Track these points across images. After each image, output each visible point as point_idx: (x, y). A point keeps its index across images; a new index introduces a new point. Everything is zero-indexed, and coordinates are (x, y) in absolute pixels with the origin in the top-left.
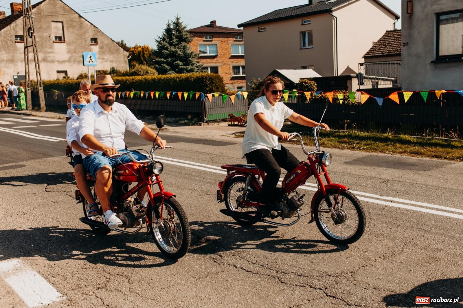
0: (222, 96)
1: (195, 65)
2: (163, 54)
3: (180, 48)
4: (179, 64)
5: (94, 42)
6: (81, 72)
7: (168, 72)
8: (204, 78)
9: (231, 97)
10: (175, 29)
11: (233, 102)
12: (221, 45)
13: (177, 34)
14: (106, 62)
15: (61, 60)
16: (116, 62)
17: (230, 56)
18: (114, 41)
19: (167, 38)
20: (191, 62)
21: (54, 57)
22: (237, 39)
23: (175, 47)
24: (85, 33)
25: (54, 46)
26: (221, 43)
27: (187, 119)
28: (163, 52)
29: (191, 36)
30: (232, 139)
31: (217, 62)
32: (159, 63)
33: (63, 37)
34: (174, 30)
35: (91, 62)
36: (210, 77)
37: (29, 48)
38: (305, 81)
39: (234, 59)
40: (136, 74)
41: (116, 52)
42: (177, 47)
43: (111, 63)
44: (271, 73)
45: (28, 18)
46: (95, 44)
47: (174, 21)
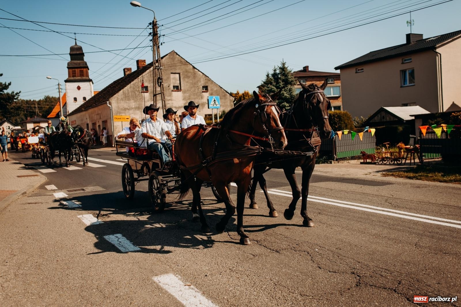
0: (351, 133)
3: (287, 91)
4: (285, 105)
5: (205, 90)
8: (331, 116)
9: (359, 134)
10: (281, 74)
11: (362, 140)
13: (283, 78)
15: (177, 106)
16: (224, 105)
19: (274, 82)
21: (172, 103)
24: (198, 82)
25: (172, 94)
29: (296, 79)
30: (379, 177)
33: (179, 86)
35: (215, 106)
36: (338, 114)
37: (157, 95)
41: (224, 98)
42: (283, 90)
44: (378, 111)
45: (158, 69)
46: (206, 91)
47: (280, 66)
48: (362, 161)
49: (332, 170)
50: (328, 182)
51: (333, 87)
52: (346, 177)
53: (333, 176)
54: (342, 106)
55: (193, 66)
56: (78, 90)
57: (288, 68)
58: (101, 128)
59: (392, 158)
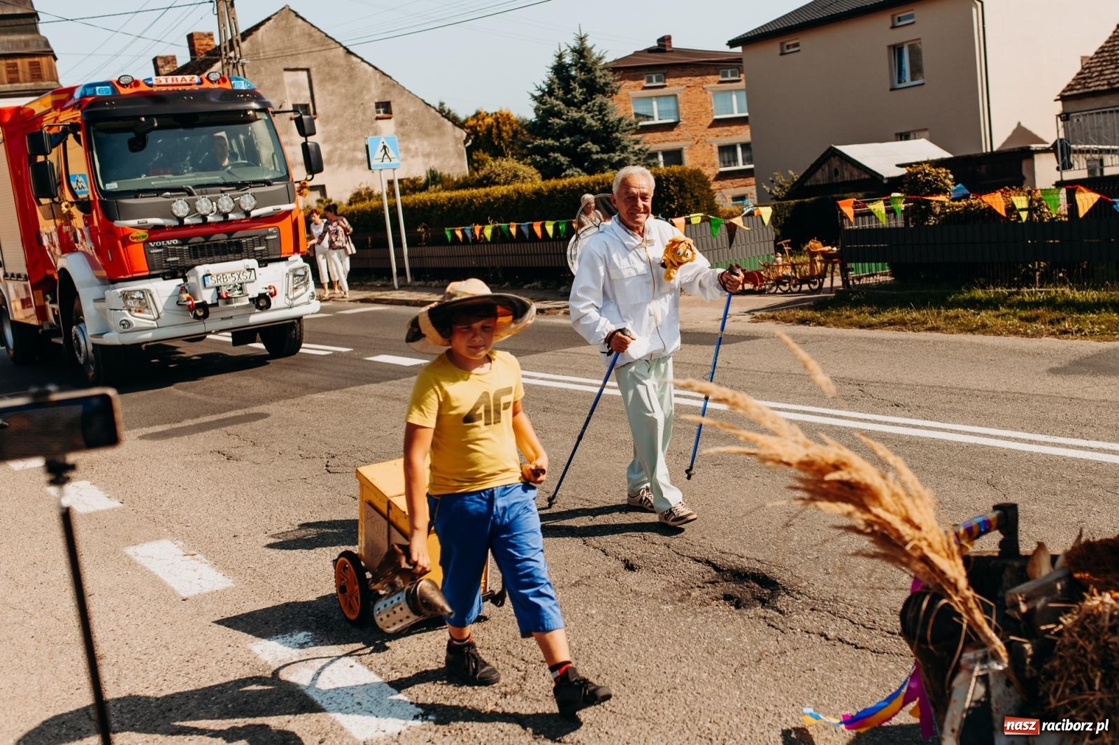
0: (709, 220)
1: (630, 149)
2: (551, 129)
3: (592, 111)
4: (589, 149)
5: (385, 112)
6: (358, 187)
7: (565, 170)
8: (662, 181)
10: (576, 65)
12: (687, 95)
13: (582, 76)
14: (413, 157)
16: (437, 156)
17: (711, 121)
18: (429, 105)
19: (559, 88)
20: (619, 141)
21: (294, 153)
22: (727, 76)
23: (579, 108)
24: (361, 92)
26: (686, 91)
28: (550, 124)
29: (617, 78)
31: (680, 137)
32: (543, 151)
33: (311, 106)
34: (574, 68)
35: (386, 161)
36: (677, 175)
38: (924, 170)
39: (720, 129)
40: (488, 181)
41: (436, 132)
42: (583, 108)
43: (426, 160)
44: (823, 156)
46: (387, 116)
47: (574, 44)
51: (736, 90)
54: (752, 143)
57: (594, 51)
59: (796, 278)
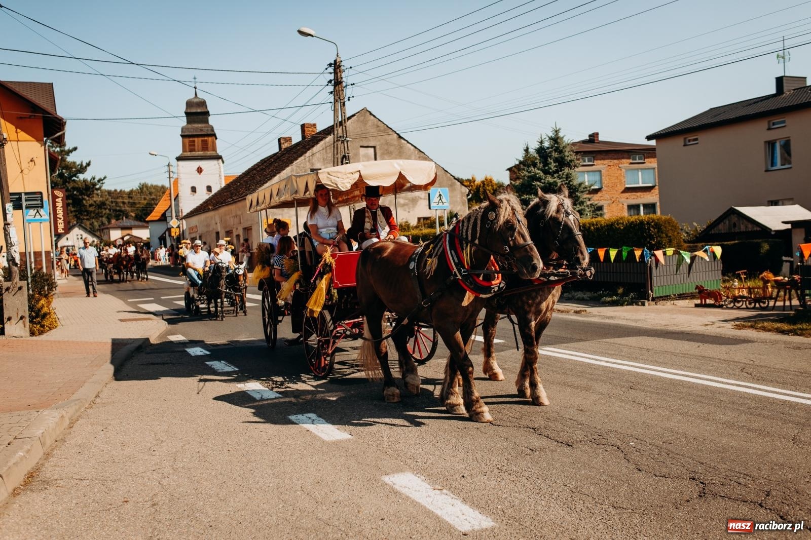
1: (585, 204)
2: (533, 189)
3: (562, 178)
8: (644, 225)
10: (552, 148)
12: (608, 171)
13: (555, 155)
17: (623, 188)
18: (447, 171)
19: (540, 163)
22: (636, 160)
23: (553, 176)
27: (617, 295)
28: (535, 185)
30: (728, 330)
34: (550, 150)
35: (441, 204)
36: (656, 221)
39: (630, 194)
41: (451, 189)
42: (556, 176)
44: (725, 214)
45: (343, 142)
47: (551, 134)
48: (698, 302)
49: (647, 317)
50: (641, 338)
51: (641, 169)
52: (671, 328)
53: (649, 327)
54: (658, 204)
55: (398, 134)
56: (198, 174)
57: (564, 139)
58: (242, 241)
59: (751, 298)
